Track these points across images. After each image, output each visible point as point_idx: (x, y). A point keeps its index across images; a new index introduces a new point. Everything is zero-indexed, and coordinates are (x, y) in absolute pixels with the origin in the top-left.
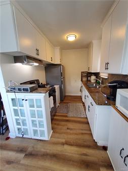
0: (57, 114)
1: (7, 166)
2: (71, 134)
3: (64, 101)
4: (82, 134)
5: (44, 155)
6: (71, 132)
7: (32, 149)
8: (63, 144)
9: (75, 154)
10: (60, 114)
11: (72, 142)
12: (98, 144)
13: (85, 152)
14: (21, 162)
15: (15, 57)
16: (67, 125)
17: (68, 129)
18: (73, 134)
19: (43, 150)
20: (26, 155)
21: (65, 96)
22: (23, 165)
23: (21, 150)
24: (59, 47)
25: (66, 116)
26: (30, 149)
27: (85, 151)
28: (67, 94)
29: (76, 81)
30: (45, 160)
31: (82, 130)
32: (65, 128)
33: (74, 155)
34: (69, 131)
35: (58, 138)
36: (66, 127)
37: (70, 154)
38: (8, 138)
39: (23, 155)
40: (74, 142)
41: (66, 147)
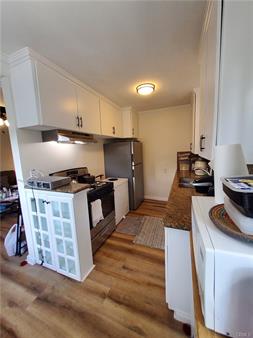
0: (115, 234)
1: (7, 308)
2: (126, 279)
3: (138, 211)
4: (149, 284)
5: (64, 307)
6: (129, 275)
7: (50, 291)
8: (104, 296)
9: (119, 322)
10: (119, 236)
11: (122, 296)
12: (175, 317)
13: (140, 325)
14: (28, 309)
15: (43, 132)
16: (124, 260)
17: (124, 267)
18: (130, 280)
19: (66, 297)
20: (38, 299)
21: (143, 201)
22: (28, 314)
23: (34, 288)
24: (130, 108)
25: (131, 242)
26: (47, 291)
27: (142, 322)
28: (147, 197)
29: (165, 171)
30: (63, 316)
31: (152, 276)
32: (120, 264)
33: (116, 325)
34: (124, 272)
35: (100, 282)
36: (123, 264)
37: (110, 321)
38: (24, 263)
39: (34, 297)
40: (127, 297)
41: (107, 303)
